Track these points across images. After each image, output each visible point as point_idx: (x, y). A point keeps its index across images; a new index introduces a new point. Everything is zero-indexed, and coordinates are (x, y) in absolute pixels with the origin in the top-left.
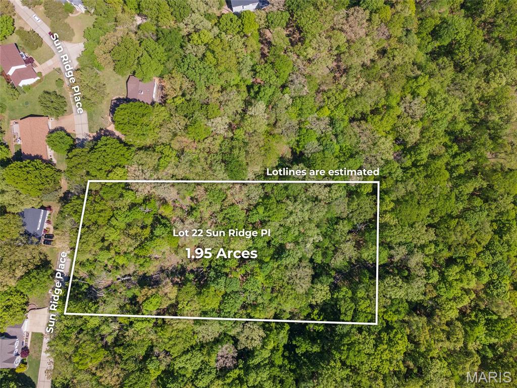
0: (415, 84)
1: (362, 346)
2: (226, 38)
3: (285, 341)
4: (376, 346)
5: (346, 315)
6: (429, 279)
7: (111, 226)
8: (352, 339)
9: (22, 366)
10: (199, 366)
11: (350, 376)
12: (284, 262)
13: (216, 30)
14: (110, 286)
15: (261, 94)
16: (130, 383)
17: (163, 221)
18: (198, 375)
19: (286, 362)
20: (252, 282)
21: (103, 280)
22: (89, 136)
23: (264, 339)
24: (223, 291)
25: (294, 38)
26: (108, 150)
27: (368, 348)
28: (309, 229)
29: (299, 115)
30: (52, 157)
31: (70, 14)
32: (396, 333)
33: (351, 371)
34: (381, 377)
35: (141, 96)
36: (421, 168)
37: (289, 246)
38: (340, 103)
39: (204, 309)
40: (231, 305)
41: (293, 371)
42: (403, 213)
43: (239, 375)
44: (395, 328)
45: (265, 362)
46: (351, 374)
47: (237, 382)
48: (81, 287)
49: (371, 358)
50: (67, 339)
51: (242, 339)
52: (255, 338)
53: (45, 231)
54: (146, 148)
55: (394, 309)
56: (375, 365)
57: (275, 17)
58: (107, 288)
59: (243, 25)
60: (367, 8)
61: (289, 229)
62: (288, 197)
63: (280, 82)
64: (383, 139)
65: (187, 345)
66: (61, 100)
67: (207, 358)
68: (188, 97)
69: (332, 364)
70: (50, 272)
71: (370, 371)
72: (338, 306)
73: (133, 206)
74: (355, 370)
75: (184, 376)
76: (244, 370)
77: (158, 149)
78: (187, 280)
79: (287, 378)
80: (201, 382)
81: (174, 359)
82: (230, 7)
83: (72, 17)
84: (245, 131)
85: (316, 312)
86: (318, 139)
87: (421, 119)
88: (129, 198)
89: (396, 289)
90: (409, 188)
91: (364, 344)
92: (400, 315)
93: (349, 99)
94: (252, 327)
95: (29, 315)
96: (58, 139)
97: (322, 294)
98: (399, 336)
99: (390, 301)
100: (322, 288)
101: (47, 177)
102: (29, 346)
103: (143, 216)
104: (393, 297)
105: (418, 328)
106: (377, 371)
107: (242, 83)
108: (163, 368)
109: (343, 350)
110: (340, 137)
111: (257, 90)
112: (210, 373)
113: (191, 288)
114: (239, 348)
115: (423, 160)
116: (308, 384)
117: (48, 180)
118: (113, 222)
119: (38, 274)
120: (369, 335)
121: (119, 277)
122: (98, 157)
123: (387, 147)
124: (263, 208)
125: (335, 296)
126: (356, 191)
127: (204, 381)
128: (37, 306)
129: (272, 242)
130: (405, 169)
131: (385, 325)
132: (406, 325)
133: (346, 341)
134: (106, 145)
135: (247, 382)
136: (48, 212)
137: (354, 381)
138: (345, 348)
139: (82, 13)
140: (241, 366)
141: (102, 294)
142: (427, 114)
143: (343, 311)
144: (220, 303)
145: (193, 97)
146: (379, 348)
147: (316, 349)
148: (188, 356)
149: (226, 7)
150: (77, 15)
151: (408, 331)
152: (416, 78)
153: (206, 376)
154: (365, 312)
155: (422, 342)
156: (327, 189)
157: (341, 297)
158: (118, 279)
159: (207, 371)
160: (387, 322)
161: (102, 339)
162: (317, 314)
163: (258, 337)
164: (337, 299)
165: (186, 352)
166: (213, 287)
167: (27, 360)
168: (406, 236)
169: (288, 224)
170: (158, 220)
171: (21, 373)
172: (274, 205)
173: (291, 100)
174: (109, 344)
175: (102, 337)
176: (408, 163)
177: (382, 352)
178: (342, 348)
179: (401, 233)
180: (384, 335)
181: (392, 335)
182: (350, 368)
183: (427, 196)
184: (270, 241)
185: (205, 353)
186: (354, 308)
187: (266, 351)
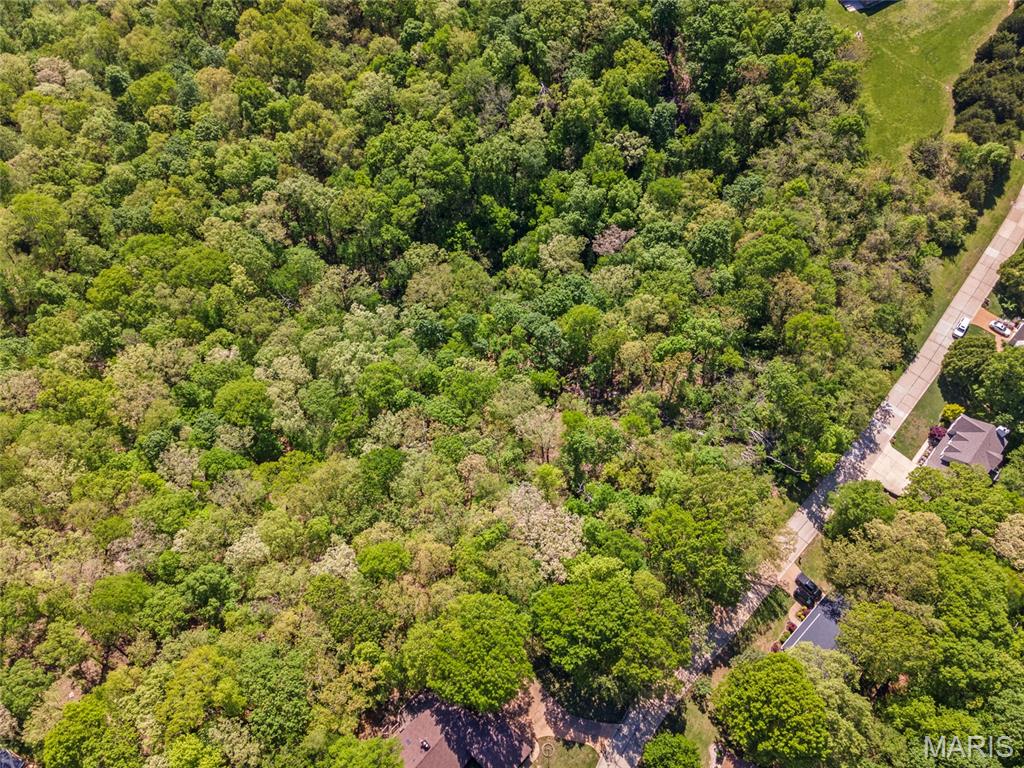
147: (488, 200)
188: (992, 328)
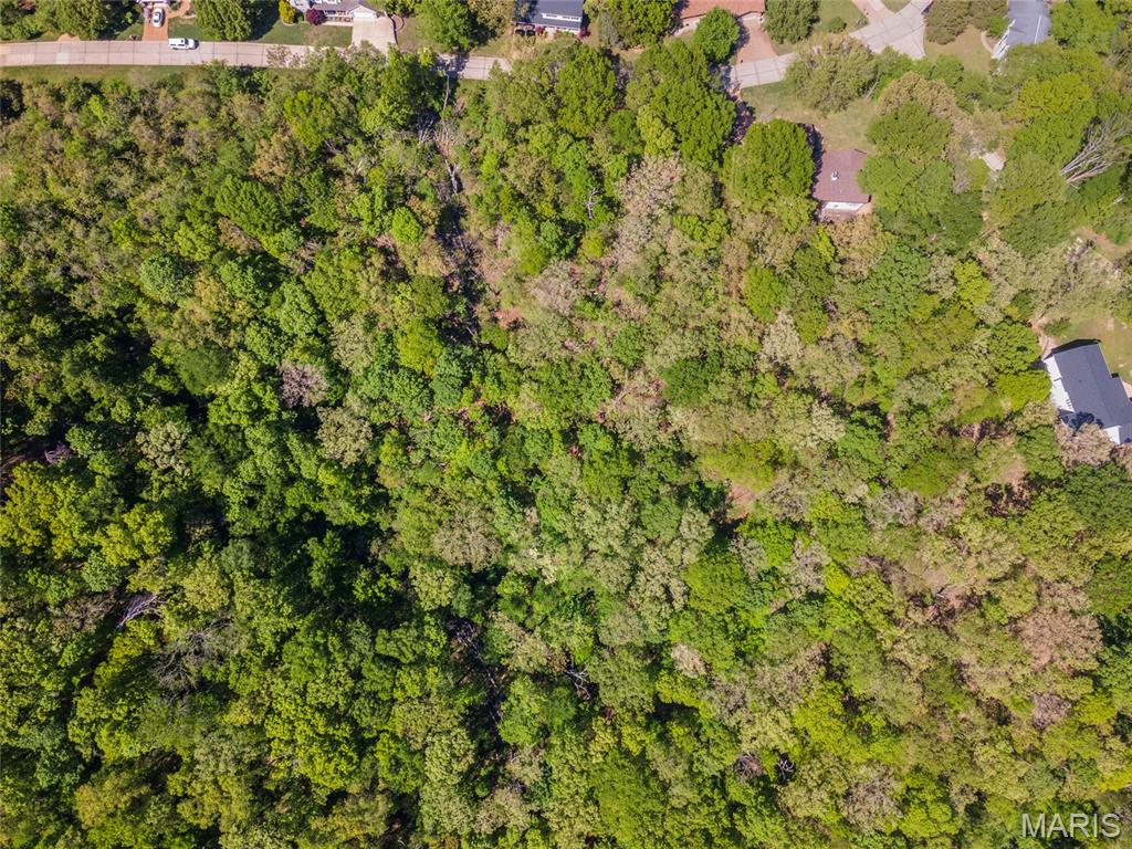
0: (930, 798)
1: (322, 676)
2: (981, 339)
3: (332, 516)
4: (321, 708)
5: (388, 640)
6: (469, 841)
7: (556, 137)
8: (336, 655)
9: (291, 13)
10: (285, 329)
11: (261, 651)
12: (498, 505)
13: (994, 318)
14: (438, 153)
15: (860, 431)
16: (257, 195)
17: (570, 241)
18: (269, 327)
19: (291, 514)
20: (454, 432)
21: (450, 141)
22: (737, 89)
23: (338, 462)
24: (434, 373)
25: (1007, 503)
26: (707, 113)
27: (318, 691)
28: (570, 553)
29: (825, 522)
30: (685, 28)
31: (984, 33)
32: (350, 760)
33: (269, 652)
34: (257, 720)
35: (829, 178)
36: (726, 822)
37: (532, 513)
38: (861, 613)
39: (397, 334)
40: (407, 389)
41: (273, 527)
42: (618, 774)
43: (268, 412)
44: (361, 758)
45: (291, 466)
46: (265, 653)
47: (255, 406)
48: (436, 98)
49: (298, 697)
50: (340, 80)
51: (339, 416)
52: (339, 442)
53: (541, 31)
54: (718, 189)
55: (401, 755)
56: (284, 707)
57: (1045, 442)
58: (435, 148)
59: (1016, 374)
60: (1102, 662)
61: (568, 510)
62: (637, 505)
63: (892, 473)
64: (786, 723)
65: (325, 304)
66: (803, 31)
67: (299, 344)
68: (835, 267)
69: (287, 609)
70: (464, 41)
71: (270, 695)
72: (406, 623)
73: (596, 173)
74: (271, 662)
75: (267, 303)
76: (276, 422)
77: (719, 214)
78: (453, 299)
79: (259, 515)
80: (254, 333)
81: (299, 281)
82: (1054, 351)
83: (979, 38)
84: (773, 399)
85: (393, 583)
86: (772, 572)
87: (845, 822)
88: (612, 165)
89: (446, 756)
90: (676, 790)
91: (326, 680)
92: (390, 770)
93: (873, 634)
94: (362, 435)
95: (385, 19)
96: (722, 27)
97: (433, 589)
98: (344, 767)
99: (419, 746)
100: (445, 589)
101: (646, 15)
102: (328, 23)
103: (580, 199)
104: (427, 752)
105: (361, 812)
106: (270, 710)
107: (882, 391)
108: (284, 259)
109: (315, 635)
110: (781, 618)
111: (870, 423)
112: (272, 351)
113: (437, 306)
114: (319, 409)
115: (746, 825)
116: (246, 557)
117: (640, 18)
118: (564, 140)
119: (461, 16)
120: (345, 694)
121: (457, 168)
122: (692, 93)
123: (768, 733)
124: (610, 449)
125: (427, 618)
126: (661, 667)
127: (257, 340)
128: (400, 32)
129: (536, 479)
130: (719, 783)
131: (367, 735)
132: (367, 784)
133: (334, 640)
134: (718, 108)
135: (253, 426)
136: (577, 32)
137: (251, 660)
138: (318, 639)
139: (990, 54)
140: (285, 415)
141: (423, 140)
142: (859, 840)
143: (397, 634)
144: (409, 369)
145: (837, 279)
146: (317, 715)
147: (316, 578)
148: (305, 306)
149: (1053, 345)
150: (987, 47)
151: (354, 788)
152: (945, 799)
153: (265, 341)
154: (394, 685)
155: (330, 820)
156: (660, 592)
157: (427, 632)
158: (452, 168)
159: (275, 345)
160: (374, 741)
161: (338, 147)
162: (388, 587)
163: (342, 448)
164: (421, 624)
165: (313, 302)
166: (441, 352)
167: (303, 22)
168: (565, 779)
169: (577, 506)
170: (572, 232)
171: (278, 14)
172: (615, 471)
173: (856, 500)
174: (330, 161)
175: (342, 148)
176: (736, 791)
177: (309, 721)
178: (319, 633)
179: (572, 769)
180: (343, 731)
181: (344, 748)
182: (276, 654)
183: (660, 833)
184: (540, 473)
185: (310, 340)
186: (403, 660)
187: (314, 468)
188: (162, 24)
